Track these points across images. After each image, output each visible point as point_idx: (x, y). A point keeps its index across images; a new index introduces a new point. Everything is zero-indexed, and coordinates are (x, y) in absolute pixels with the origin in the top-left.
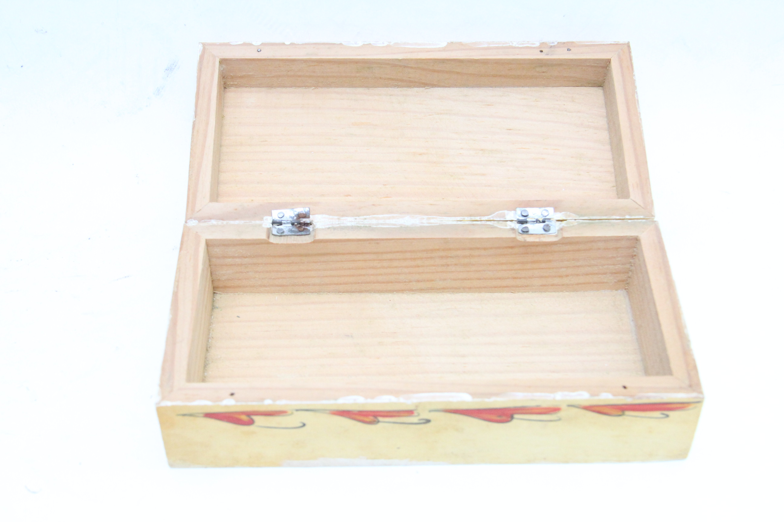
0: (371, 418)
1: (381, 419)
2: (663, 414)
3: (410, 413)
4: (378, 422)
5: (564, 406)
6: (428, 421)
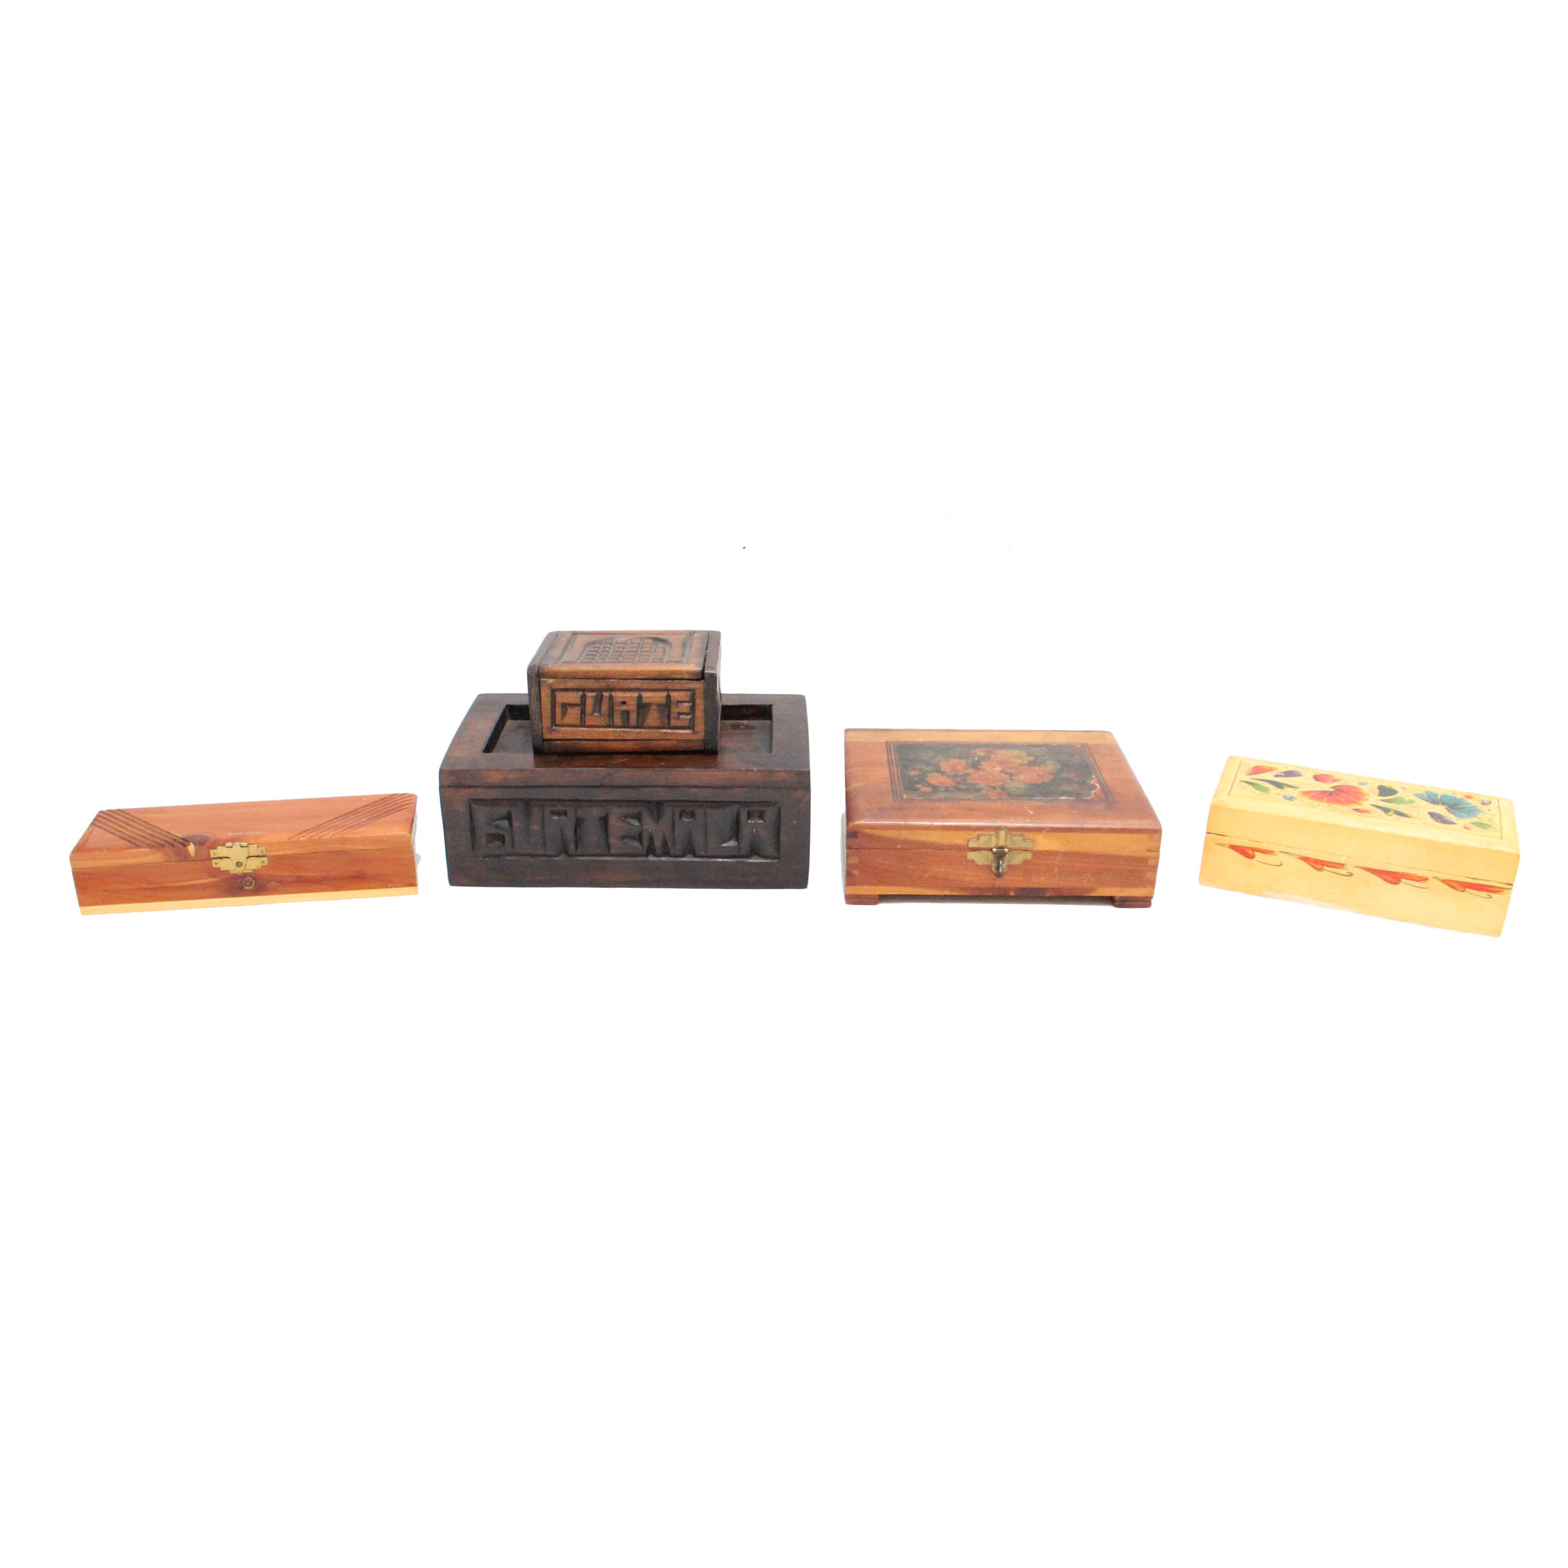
0: (1319, 866)
1: (1325, 868)
2: (1488, 895)
3: (1341, 866)
4: (1324, 870)
5: (1430, 877)
6: (1351, 875)
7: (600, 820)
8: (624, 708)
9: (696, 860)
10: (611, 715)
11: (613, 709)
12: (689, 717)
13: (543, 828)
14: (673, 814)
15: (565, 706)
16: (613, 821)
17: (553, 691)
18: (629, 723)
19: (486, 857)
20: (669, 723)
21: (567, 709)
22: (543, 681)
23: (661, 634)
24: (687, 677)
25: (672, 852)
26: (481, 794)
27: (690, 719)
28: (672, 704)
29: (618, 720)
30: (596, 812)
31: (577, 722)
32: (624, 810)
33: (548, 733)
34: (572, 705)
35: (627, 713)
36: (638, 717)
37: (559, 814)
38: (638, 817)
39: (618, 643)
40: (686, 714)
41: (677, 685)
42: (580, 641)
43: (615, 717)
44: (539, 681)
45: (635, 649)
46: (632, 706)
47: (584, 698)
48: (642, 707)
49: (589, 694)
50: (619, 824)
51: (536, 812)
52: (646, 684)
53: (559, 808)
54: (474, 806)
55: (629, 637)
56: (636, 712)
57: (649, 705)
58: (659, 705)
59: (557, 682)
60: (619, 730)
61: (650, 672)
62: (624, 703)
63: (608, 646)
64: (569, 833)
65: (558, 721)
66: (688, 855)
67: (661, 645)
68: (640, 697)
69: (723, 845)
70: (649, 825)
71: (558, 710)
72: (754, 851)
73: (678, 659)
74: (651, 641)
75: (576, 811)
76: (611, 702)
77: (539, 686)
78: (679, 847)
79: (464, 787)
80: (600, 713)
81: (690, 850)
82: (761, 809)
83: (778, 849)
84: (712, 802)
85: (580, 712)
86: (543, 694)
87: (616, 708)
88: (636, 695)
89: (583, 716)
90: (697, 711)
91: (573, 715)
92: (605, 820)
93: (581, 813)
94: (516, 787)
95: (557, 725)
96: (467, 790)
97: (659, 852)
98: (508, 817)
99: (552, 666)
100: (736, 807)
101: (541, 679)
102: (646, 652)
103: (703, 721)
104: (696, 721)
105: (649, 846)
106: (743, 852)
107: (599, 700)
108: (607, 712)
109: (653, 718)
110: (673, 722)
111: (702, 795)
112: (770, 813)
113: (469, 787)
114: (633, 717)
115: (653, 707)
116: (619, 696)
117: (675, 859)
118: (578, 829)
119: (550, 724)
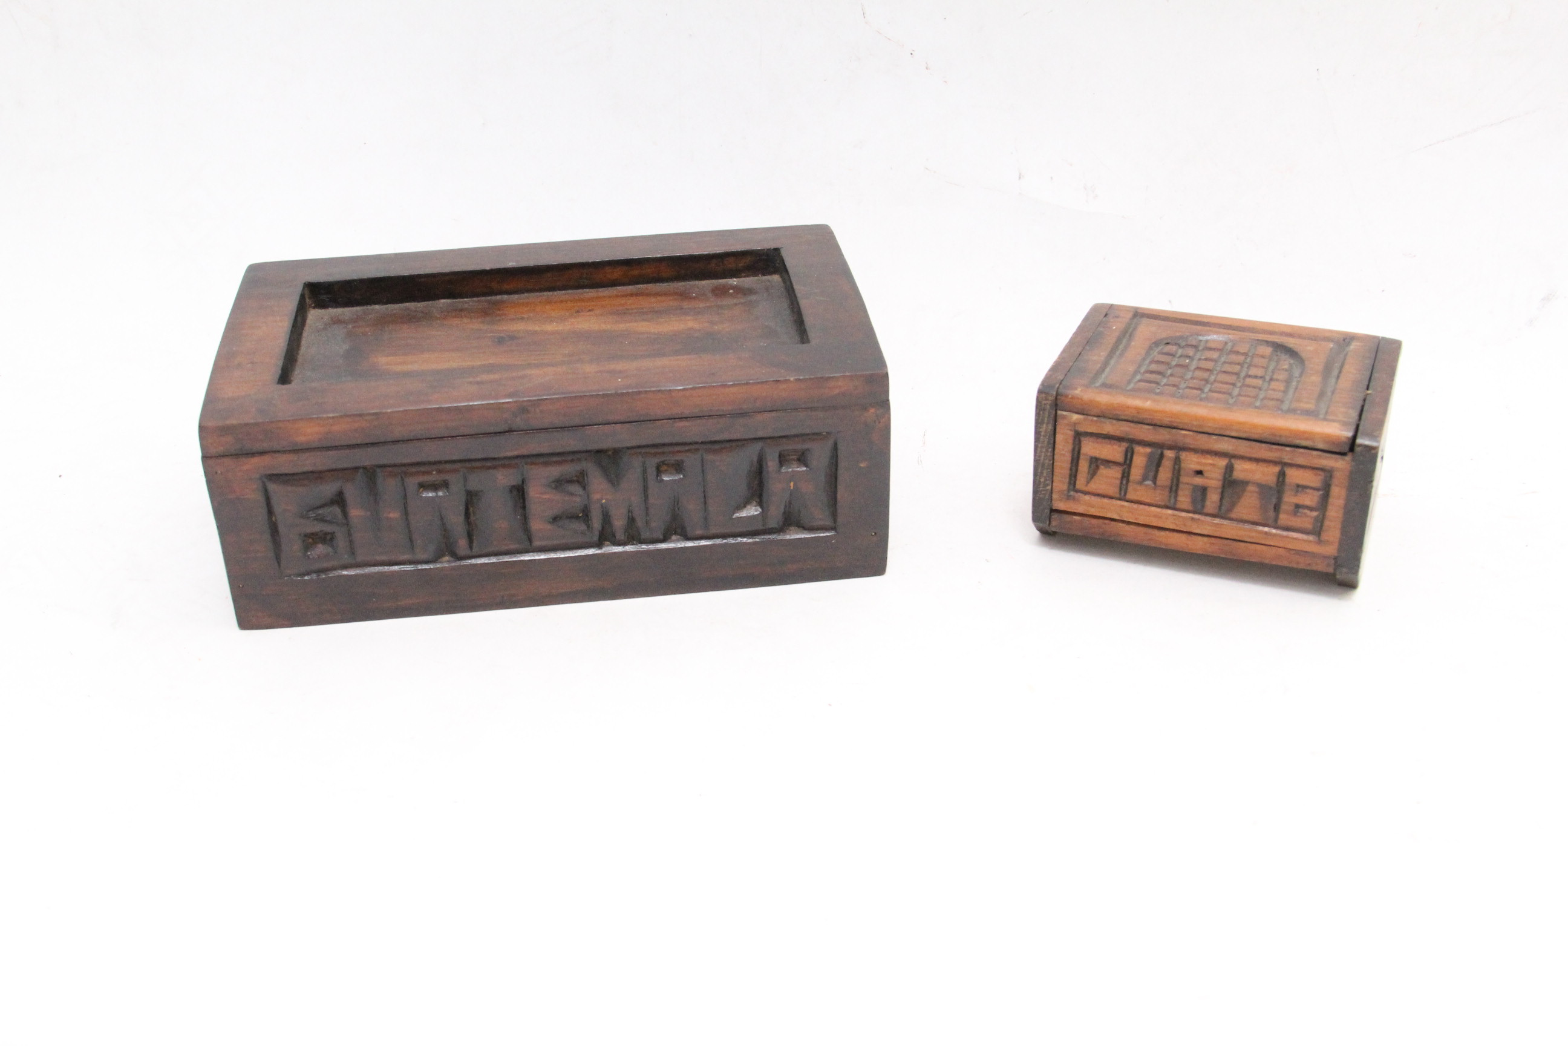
7: (511, 491)
8: (1198, 481)
9: (690, 544)
10: (1174, 488)
11: (1178, 480)
12: (1315, 514)
13: (406, 513)
14: (645, 471)
15: (1096, 463)
16: (534, 492)
17: (1078, 436)
18: (1203, 506)
19: (304, 575)
20: (1276, 519)
21: (1098, 467)
22: (1064, 417)
23: (1290, 335)
24: (1321, 446)
25: (644, 535)
26: (285, 464)
27: (1318, 516)
28: (1287, 488)
29: (1184, 498)
30: (504, 478)
31: (1113, 490)
32: (555, 471)
33: (1061, 500)
34: (1108, 463)
35: (1204, 490)
36: (1221, 499)
37: (434, 487)
38: (581, 479)
39: (1210, 349)
40: (1311, 509)
41: (1300, 457)
42: (1145, 331)
43: (1180, 493)
44: (1056, 413)
45: (1237, 368)
46: (1213, 479)
47: (1129, 455)
48: (1231, 485)
49: (1139, 449)
50: (547, 496)
51: (389, 486)
52: (1243, 448)
53: (434, 477)
54: (272, 487)
55: (1232, 336)
56: (1220, 491)
57: (1244, 483)
58: (1260, 486)
59: (1085, 420)
60: (1184, 514)
61: (1255, 426)
62: (1199, 473)
63: (1191, 352)
64: (456, 520)
65: (1081, 483)
66: (674, 537)
67: (1286, 362)
68: (1230, 469)
69: (737, 515)
70: (600, 491)
71: (1084, 466)
72: (790, 520)
73: (1311, 406)
74: (1268, 350)
75: (465, 480)
76: (1177, 467)
77: (1055, 421)
78: (657, 525)
79: (252, 454)
80: (1155, 483)
81: (676, 528)
82: (800, 447)
83: (834, 515)
84: (715, 442)
85: (1119, 476)
86: (1059, 437)
87: (1184, 479)
88: (1223, 463)
89: (1124, 482)
90: (1330, 507)
91: (1107, 480)
92: (519, 492)
93: (475, 482)
94: (349, 447)
95: (1077, 491)
96: (256, 461)
97: (620, 535)
98: (339, 500)
99: (1080, 392)
100: (758, 446)
101: (1059, 412)
102: (1256, 377)
103: (1339, 526)
104: (1327, 523)
105: (603, 528)
106: (772, 523)
107: (1156, 463)
108: (1168, 483)
109: (1248, 505)
110: (1284, 518)
111: (693, 431)
112: (820, 455)
113: (262, 453)
114: (1213, 498)
115: (1250, 488)
116: (1192, 462)
117: (651, 547)
118: (471, 510)
119: (1065, 487)
